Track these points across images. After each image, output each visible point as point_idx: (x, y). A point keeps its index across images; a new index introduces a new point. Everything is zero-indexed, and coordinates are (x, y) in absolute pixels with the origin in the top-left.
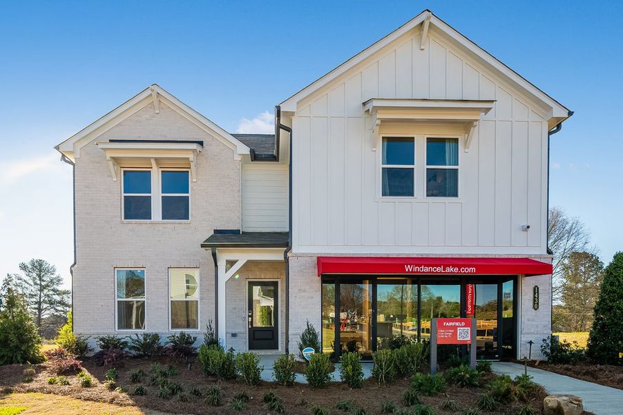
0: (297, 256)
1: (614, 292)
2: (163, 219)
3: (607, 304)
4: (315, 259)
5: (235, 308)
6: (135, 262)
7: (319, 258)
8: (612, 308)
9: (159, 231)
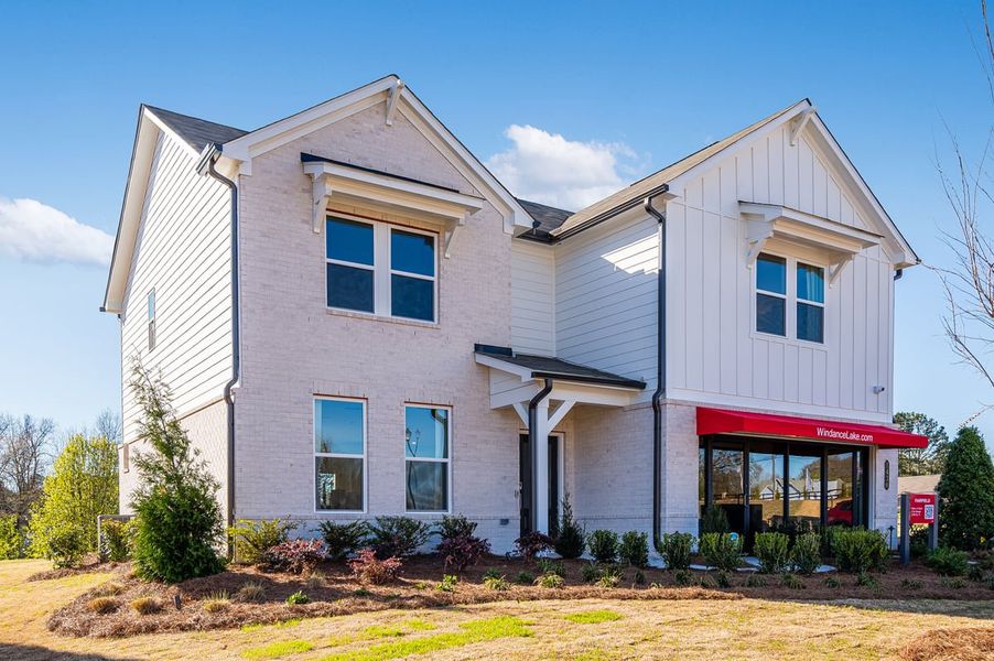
0: (676, 403)
1: (967, 471)
2: (393, 314)
3: (959, 484)
4: (694, 409)
5: (505, 478)
6: (351, 388)
7: (699, 410)
8: (965, 489)
9: (391, 334)
